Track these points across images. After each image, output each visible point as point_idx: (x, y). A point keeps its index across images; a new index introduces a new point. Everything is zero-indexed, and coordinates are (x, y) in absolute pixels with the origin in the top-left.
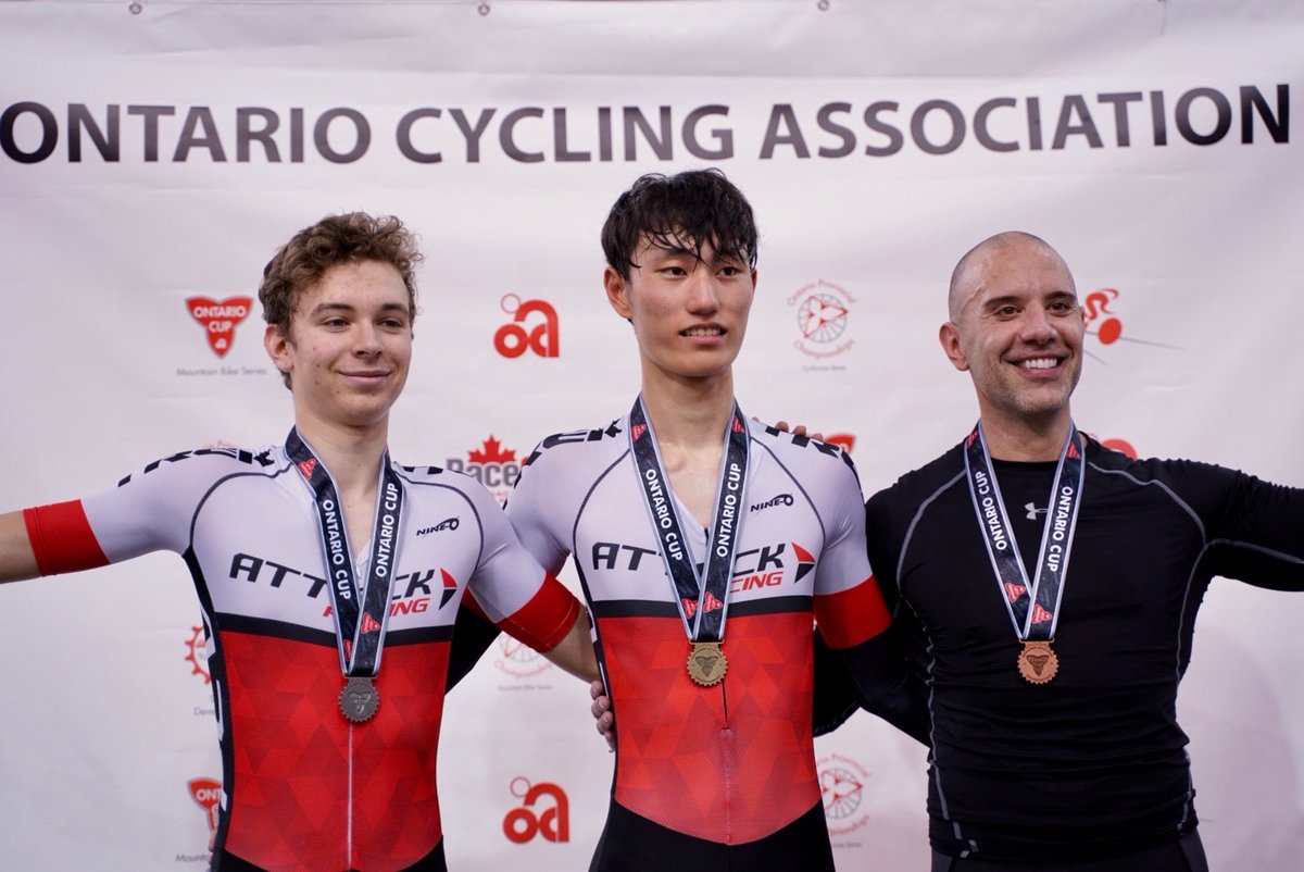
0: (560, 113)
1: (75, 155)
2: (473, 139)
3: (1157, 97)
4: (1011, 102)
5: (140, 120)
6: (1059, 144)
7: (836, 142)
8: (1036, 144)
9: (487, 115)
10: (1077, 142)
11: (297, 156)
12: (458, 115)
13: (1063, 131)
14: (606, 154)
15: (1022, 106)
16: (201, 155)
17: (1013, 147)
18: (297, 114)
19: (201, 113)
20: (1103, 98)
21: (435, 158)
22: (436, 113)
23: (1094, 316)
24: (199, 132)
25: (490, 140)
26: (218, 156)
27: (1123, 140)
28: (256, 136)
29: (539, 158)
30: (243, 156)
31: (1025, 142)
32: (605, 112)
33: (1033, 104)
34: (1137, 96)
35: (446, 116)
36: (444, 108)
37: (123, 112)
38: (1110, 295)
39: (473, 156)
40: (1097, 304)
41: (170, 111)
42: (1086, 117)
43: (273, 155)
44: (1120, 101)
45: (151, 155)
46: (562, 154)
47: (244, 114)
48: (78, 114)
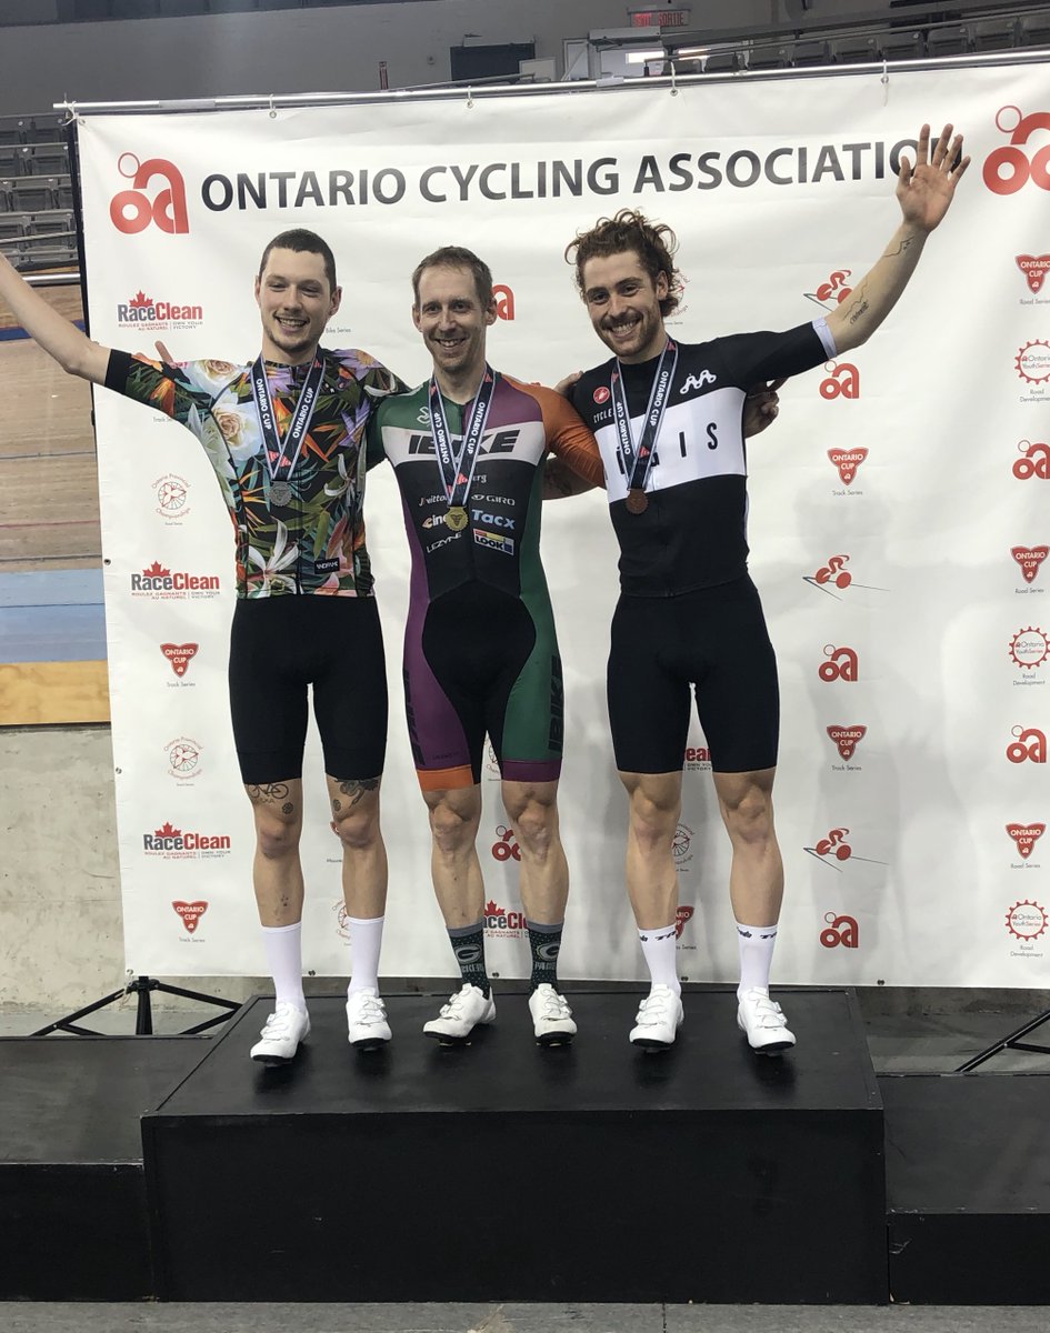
0: (516, 167)
1: (242, 206)
2: (464, 184)
3: (880, 147)
4: (789, 151)
5: (276, 182)
6: (817, 178)
7: (680, 180)
8: (802, 179)
9: (473, 169)
10: (828, 177)
11: (364, 200)
12: (456, 170)
13: (820, 170)
14: (542, 193)
15: (796, 153)
16: (309, 202)
17: (789, 181)
18: (364, 174)
19: (310, 177)
20: (846, 148)
21: (442, 199)
22: (443, 170)
23: (836, 287)
24: (309, 188)
25: (474, 186)
26: (320, 202)
27: (857, 175)
28: (341, 189)
29: (502, 196)
30: (333, 202)
31: (796, 178)
32: (542, 166)
33: (803, 152)
34: (867, 146)
35: (449, 171)
36: (448, 166)
37: (267, 177)
38: (846, 274)
39: (464, 197)
40: (837, 280)
41: (293, 175)
42: (835, 161)
43: (350, 201)
44: (856, 149)
45: (283, 203)
46: (517, 194)
47: (333, 176)
48: (243, 180)
